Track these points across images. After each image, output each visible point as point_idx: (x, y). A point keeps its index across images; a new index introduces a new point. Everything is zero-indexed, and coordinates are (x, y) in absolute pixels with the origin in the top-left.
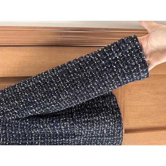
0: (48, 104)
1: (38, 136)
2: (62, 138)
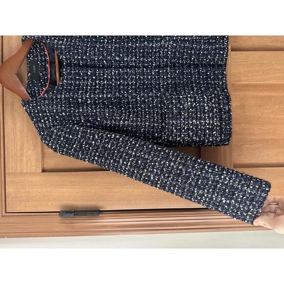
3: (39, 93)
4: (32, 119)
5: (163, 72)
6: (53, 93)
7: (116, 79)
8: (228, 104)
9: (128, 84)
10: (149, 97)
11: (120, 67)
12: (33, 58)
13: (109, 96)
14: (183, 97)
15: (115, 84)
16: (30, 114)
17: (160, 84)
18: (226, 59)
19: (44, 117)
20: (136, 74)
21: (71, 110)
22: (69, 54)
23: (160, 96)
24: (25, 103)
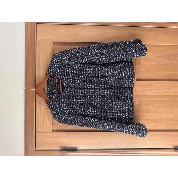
0: (95, 58)
1: (85, 75)
2: (99, 78)
3: (53, 97)
4: (50, 109)
5: (106, 91)
6: (60, 99)
7: (86, 93)
8: (132, 107)
9: (91, 95)
10: (100, 102)
11: (88, 89)
12: (50, 82)
13: (83, 100)
14: (114, 103)
15: (86, 95)
16: (49, 107)
17: (104, 95)
18: (133, 86)
19: (56, 109)
20: (95, 92)
21: (68, 107)
22: (67, 83)
23: (105, 101)
24: (47, 102)
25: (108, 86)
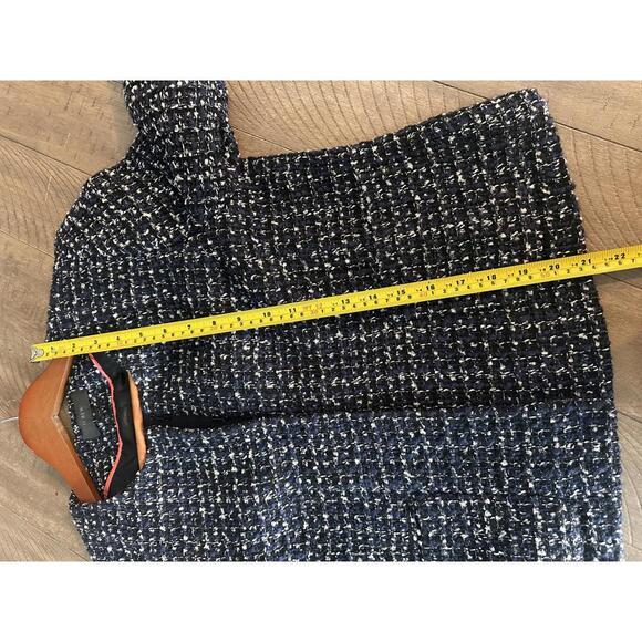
10: (372, 496)
13: (268, 498)
14: (468, 504)
23: (405, 494)
25: (408, 381)
